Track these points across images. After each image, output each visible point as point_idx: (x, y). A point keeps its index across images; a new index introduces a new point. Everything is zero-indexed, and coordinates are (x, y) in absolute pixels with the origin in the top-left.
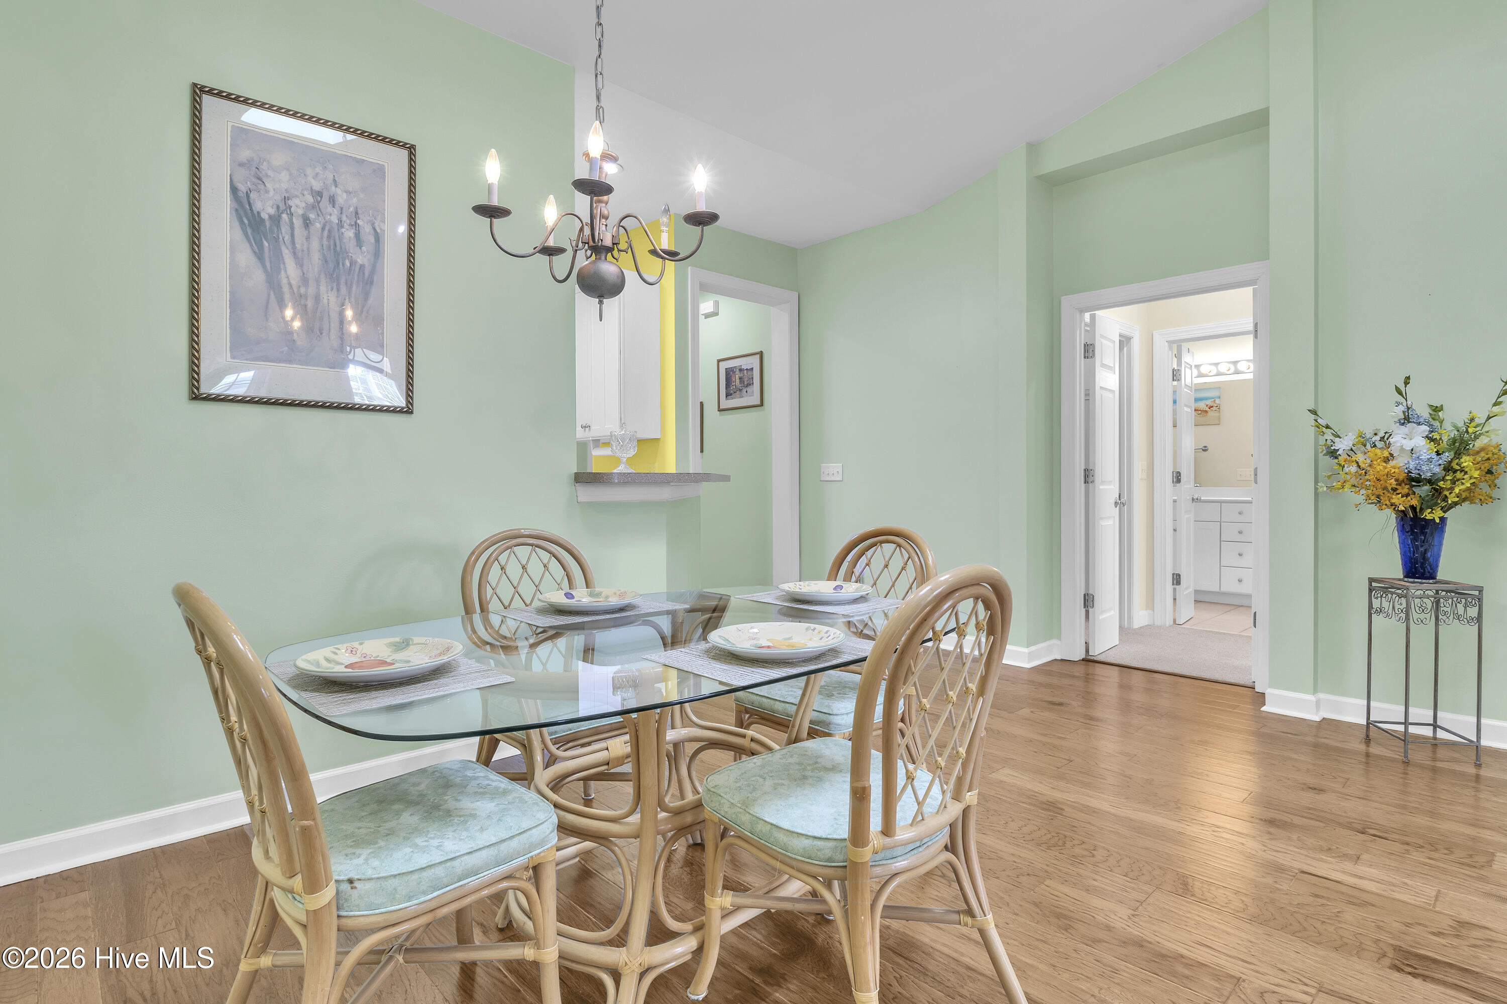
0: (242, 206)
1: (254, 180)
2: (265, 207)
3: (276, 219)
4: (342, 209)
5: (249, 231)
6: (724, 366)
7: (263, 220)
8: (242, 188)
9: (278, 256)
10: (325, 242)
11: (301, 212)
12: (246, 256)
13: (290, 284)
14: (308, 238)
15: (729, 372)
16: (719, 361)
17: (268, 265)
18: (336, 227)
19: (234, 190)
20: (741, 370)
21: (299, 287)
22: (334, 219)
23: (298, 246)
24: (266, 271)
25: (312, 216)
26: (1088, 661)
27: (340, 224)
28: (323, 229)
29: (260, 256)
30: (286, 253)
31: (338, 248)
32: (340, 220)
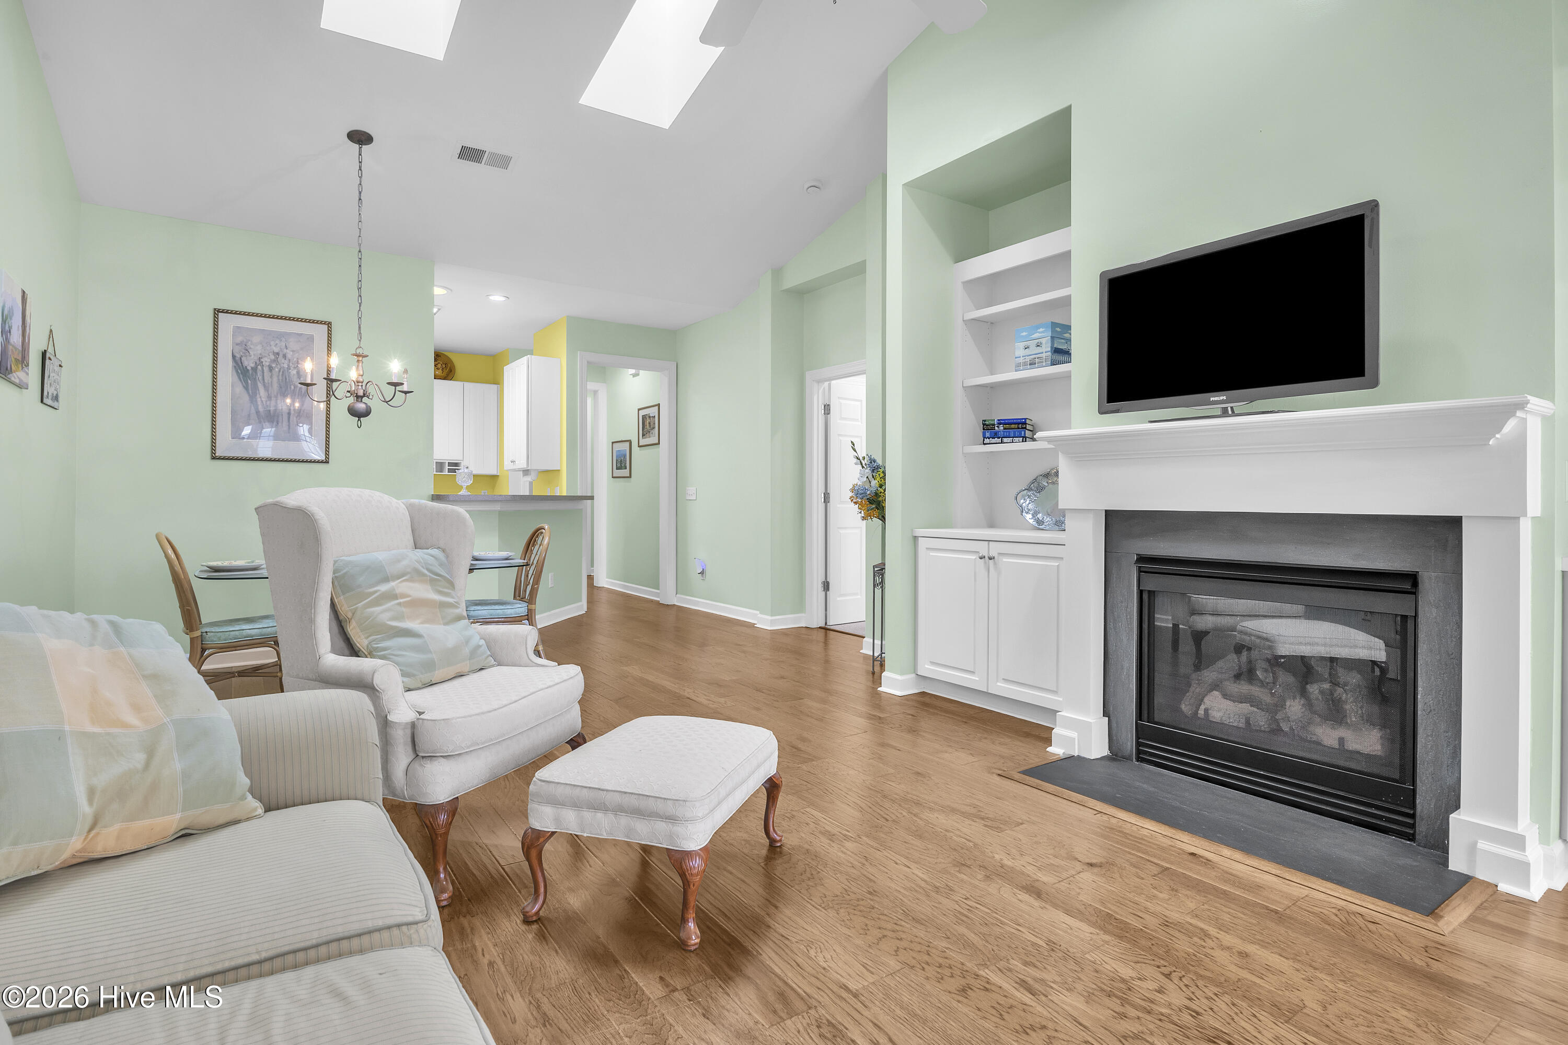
0: (239, 366)
1: (244, 351)
2: (249, 363)
3: (255, 369)
4: (289, 360)
5: (241, 376)
6: (642, 413)
7: (248, 370)
8: (238, 356)
9: (255, 388)
10: (280, 378)
11: (267, 364)
12: (239, 389)
13: (262, 401)
14: (271, 377)
15: (644, 417)
16: (639, 410)
17: (250, 392)
18: (286, 369)
19: (234, 357)
20: (649, 417)
21: (266, 401)
22: (286, 366)
23: (266, 381)
24: (249, 395)
25: (274, 365)
26: (826, 629)
27: (289, 368)
28: (279, 371)
29: (246, 388)
30: (260, 385)
31: (288, 380)
32: (289, 366)
